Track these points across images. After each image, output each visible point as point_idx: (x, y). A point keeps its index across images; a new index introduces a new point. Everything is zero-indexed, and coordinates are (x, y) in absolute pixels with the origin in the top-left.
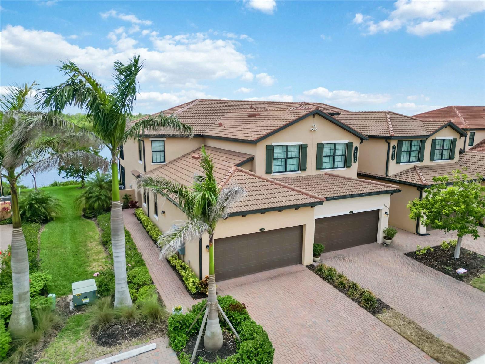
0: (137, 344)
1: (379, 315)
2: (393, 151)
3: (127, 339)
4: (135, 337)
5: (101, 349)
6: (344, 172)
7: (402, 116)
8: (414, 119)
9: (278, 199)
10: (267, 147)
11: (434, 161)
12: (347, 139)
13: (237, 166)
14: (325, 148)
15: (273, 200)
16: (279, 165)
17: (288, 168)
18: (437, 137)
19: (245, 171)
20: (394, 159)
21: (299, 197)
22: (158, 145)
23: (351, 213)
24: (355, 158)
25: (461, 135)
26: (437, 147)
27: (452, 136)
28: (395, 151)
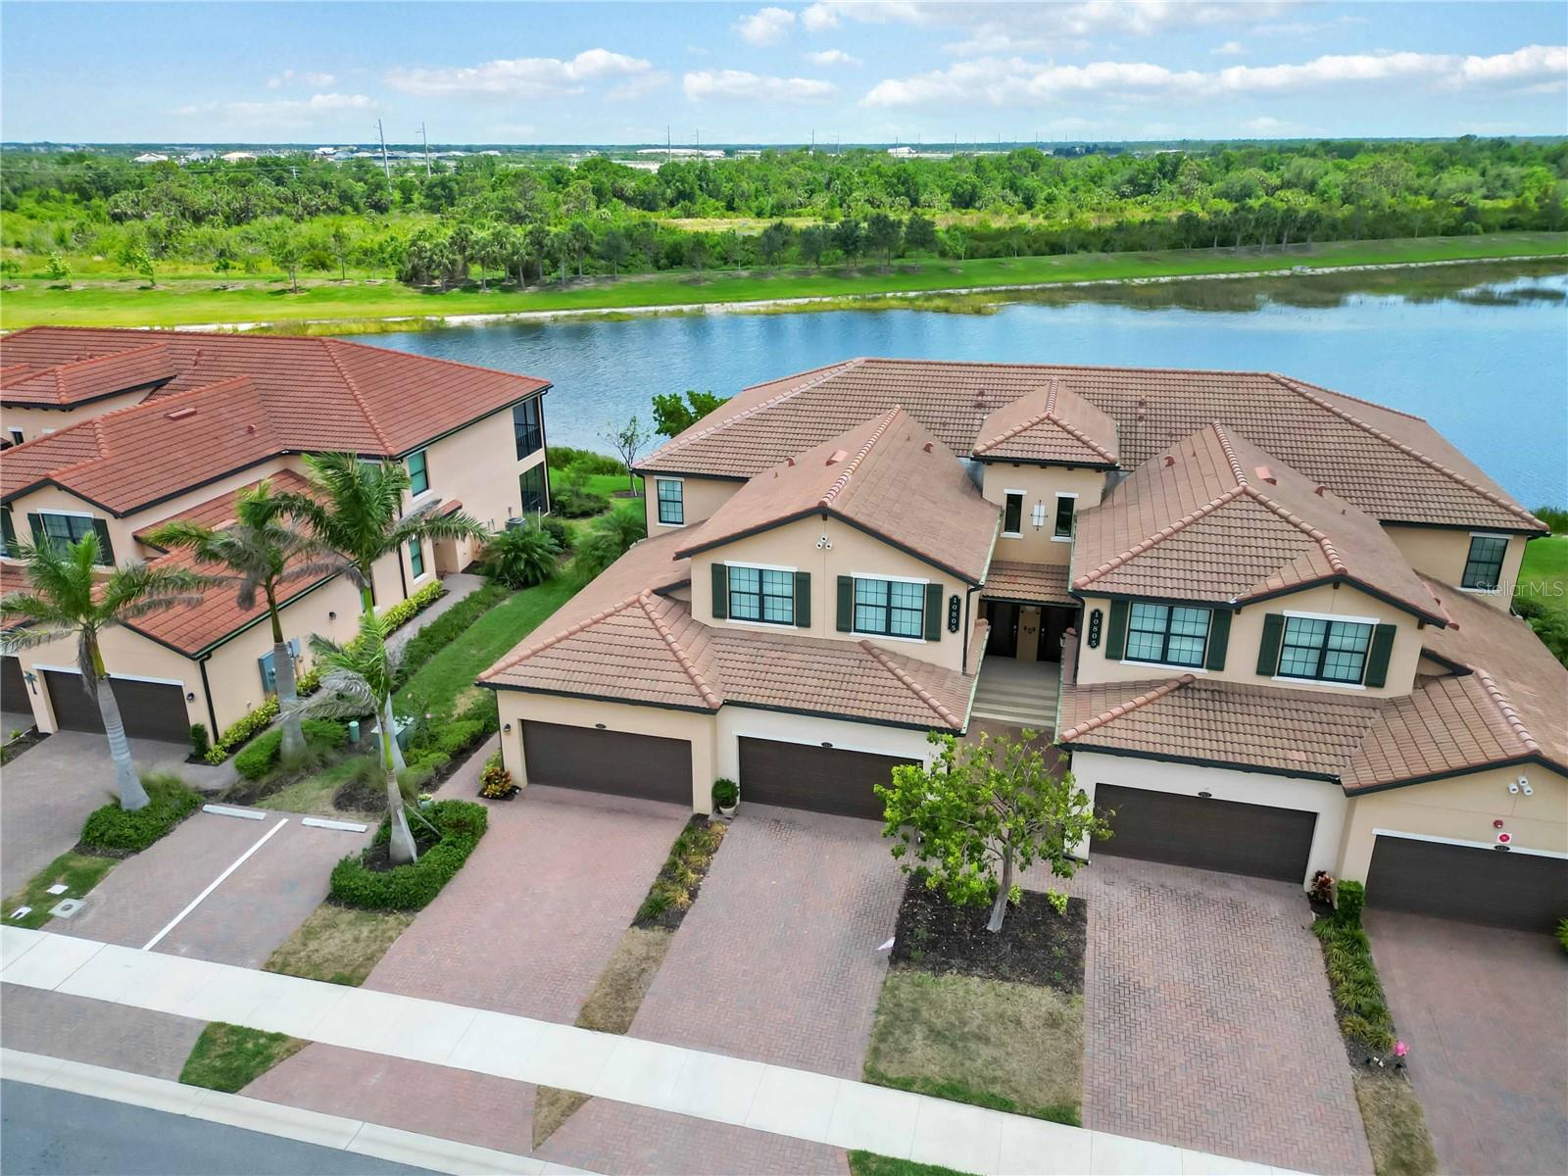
0: (356, 819)
1: (637, 929)
2: (1094, 625)
3: (358, 809)
5: (329, 807)
6: (920, 649)
7: (1274, 512)
8: (1303, 531)
9: (634, 683)
10: (714, 566)
11: (1276, 678)
12: (924, 578)
13: (656, 592)
14: (861, 587)
15: (624, 682)
16: (745, 605)
17: (768, 615)
18: (1289, 610)
19: (649, 608)
20: (1098, 643)
21: (678, 688)
22: (670, 488)
23: (827, 747)
24: (954, 621)
25: (1424, 619)
26: (1291, 638)
27: (1373, 617)
28: (1099, 626)
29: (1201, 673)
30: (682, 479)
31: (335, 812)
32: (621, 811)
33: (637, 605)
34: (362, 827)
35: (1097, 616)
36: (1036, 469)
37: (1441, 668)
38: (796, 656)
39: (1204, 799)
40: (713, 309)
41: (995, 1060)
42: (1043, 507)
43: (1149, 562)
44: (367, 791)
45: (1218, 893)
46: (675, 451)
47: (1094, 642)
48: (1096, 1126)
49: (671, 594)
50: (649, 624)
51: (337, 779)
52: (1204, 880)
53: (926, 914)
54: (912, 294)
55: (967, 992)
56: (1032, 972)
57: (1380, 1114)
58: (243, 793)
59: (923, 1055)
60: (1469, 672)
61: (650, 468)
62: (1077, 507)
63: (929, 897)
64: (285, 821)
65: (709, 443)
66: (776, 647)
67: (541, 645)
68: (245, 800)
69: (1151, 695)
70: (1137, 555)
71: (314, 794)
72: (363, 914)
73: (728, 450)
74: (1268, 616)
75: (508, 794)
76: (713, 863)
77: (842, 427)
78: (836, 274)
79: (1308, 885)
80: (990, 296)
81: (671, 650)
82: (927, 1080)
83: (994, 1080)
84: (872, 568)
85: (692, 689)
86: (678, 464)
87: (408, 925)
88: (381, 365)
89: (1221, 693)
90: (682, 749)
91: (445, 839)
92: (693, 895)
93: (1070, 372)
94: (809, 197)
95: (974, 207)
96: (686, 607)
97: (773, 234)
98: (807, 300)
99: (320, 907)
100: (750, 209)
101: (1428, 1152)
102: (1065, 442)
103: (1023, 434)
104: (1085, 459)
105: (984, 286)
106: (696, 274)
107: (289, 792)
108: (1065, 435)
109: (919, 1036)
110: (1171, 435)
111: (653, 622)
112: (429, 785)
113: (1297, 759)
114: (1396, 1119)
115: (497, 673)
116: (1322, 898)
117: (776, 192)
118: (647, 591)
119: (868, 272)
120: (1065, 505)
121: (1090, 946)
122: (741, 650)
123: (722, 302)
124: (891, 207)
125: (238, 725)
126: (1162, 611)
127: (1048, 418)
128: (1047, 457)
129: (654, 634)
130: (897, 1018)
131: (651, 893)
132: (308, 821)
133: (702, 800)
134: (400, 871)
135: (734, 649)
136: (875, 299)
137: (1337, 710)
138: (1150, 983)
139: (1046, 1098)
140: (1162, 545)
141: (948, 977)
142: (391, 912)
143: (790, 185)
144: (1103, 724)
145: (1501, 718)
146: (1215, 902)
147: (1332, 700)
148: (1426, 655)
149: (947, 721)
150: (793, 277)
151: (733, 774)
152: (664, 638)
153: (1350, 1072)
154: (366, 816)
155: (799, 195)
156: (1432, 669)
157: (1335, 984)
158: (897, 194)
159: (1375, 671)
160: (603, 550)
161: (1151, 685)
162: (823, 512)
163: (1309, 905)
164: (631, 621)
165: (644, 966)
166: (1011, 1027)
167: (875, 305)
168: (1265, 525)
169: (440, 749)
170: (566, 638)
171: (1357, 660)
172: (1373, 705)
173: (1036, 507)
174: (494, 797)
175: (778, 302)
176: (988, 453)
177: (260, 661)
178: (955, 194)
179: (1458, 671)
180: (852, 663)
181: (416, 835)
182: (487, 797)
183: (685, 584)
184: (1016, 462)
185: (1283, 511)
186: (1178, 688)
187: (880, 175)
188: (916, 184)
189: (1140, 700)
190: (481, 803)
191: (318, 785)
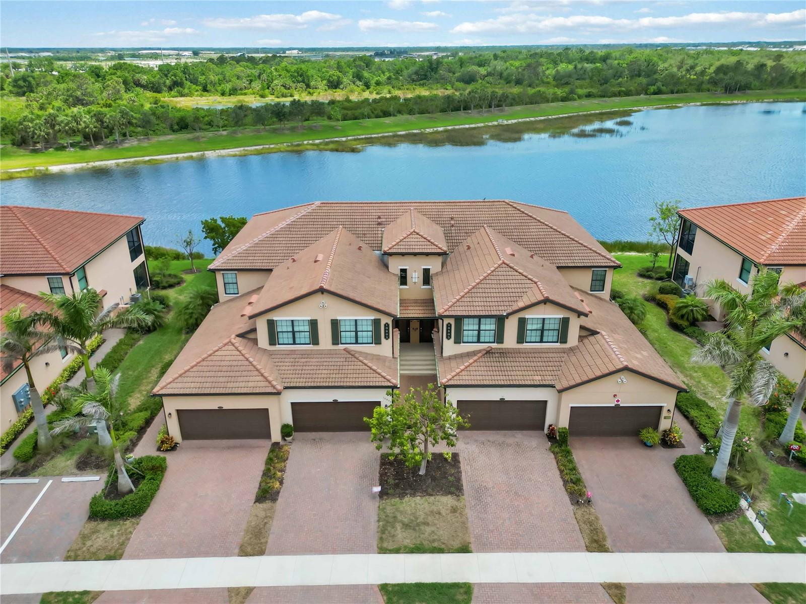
0: (93, 473)
1: (258, 504)
2: (448, 330)
3: (91, 468)
4: (95, 469)
5: (74, 470)
6: (372, 349)
7: (517, 271)
8: (529, 279)
9: (237, 384)
10: (268, 321)
11: (525, 344)
12: (372, 316)
13: (238, 336)
14: (342, 323)
15: (231, 385)
16: (285, 338)
17: (297, 341)
18: (527, 315)
19: (237, 345)
20: (451, 338)
21: (260, 384)
22: (230, 277)
23: (335, 402)
24: (387, 334)
25: (580, 314)
26: (529, 327)
27: (560, 315)
28: (450, 330)
29: (494, 345)
30: (236, 272)
31: (78, 472)
32: (235, 447)
33: (230, 344)
34: (97, 478)
35: (449, 325)
36: (412, 257)
37: (588, 333)
38: (314, 360)
39: (502, 401)
40: (210, 154)
41: (433, 532)
42: (416, 273)
43: (468, 299)
44: (93, 458)
45: (510, 440)
46: (230, 258)
47: (449, 337)
48: (479, 551)
49: (245, 336)
50: (238, 353)
51: (73, 454)
52: (505, 435)
53: (391, 471)
54: (317, 141)
55: (416, 504)
56: (441, 490)
57: (584, 523)
58: (21, 470)
59: (402, 536)
60: (598, 333)
61: (219, 268)
62: (431, 272)
63: (391, 464)
64: (51, 481)
65: (248, 252)
66: (304, 356)
67: (183, 371)
68: (24, 474)
69: (476, 358)
70: (463, 297)
71: (63, 464)
72: (112, 522)
73: (258, 255)
74: (519, 318)
75: (174, 448)
76: (287, 465)
77: (315, 239)
78: (275, 131)
79: (546, 431)
80: (358, 142)
81: (253, 365)
82: (406, 547)
83: (434, 541)
84: (347, 315)
85: (267, 384)
86: (233, 265)
87: (138, 524)
88: (47, 218)
89: (503, 353)
90: (264, 413)
91: (148, 477)
92: (281, 483)
93: (418, 204)
94: (250, 84)
95: (340, 88)
96: (255, 341)
97: (238, 111)
98: (261, 147)
99: (86, 523)
100: (217, 91)
101: (603, 533)
102: (423, 243)
103: (404, 240)
104: (433, 251)
105: (354, 136)
106: (197, 134)
107: (48, 465)
108: (423, 240)
109: (399, 528)
110: (466, 233)
111: (240, 352)
112: (128, 450)
113: (537, 379)
114: (591, 523)
115: (162, 389)
116: (551, 436)
117: (230, 81)
118: (233, 336)
119: (293, 129)
120: (426, 272)
121: (463, 474)
122: (286, 360)
123: (214, 150)
124: (296, 89)
125: (7, 434)
126: (476, 320)
127: (414, 232)
128: (417, 251)
129: (241, 358)
130: (388, 522)
131: (260, 485)
132: (65, 479)
133: (276, 436)
134: (128, 497)
135: (283, 360)
136: (298, 145)
137: (551, 355)
138: (490, 485)
139: (456, 544)
140: (473, 291)
141: (406, 499)
142: (127, 519)
143: (238, 78)
144: (458, 374)
145: (612, 352)
146: (511, 445)
147: (548, 351)
148: (582, 328)
149: (390, 382)
150: (252, 134)
151: (289, 420)
152: (247, 360)
153: (572, 507)
154: (97, 471)
155: (244, 83)
156: (584, 333)
157: (561, 471)
158: (299, 82)
159: (563, 337)
160: (192, 309)
161: (474, 353)
162: (322, 291)
163: (547, 440)
164: (228, 353)
165: (265, 521)
166: (437, 516)
167: (299, 148)
168: (514, 278)
169: (131, 430)
170: (196, 365)
171: (556, 333)
172: (564, 351)
173: (414, 274)
174: (167, 450)
175: (246, 148)
176: (390, 251)
177: (14, 397)
178: (329, 81)
179: (594, 333)
180: (342, 360)
181: (131, 476)
182: (163, 451)
183: (254, 330)
184: (403, 254)
185: (520, 271)
186: (486, 353)
187: (288, 71)
188: (308, 76)
189: (471, 361)
190: (162, 455)
191: (63, 459)
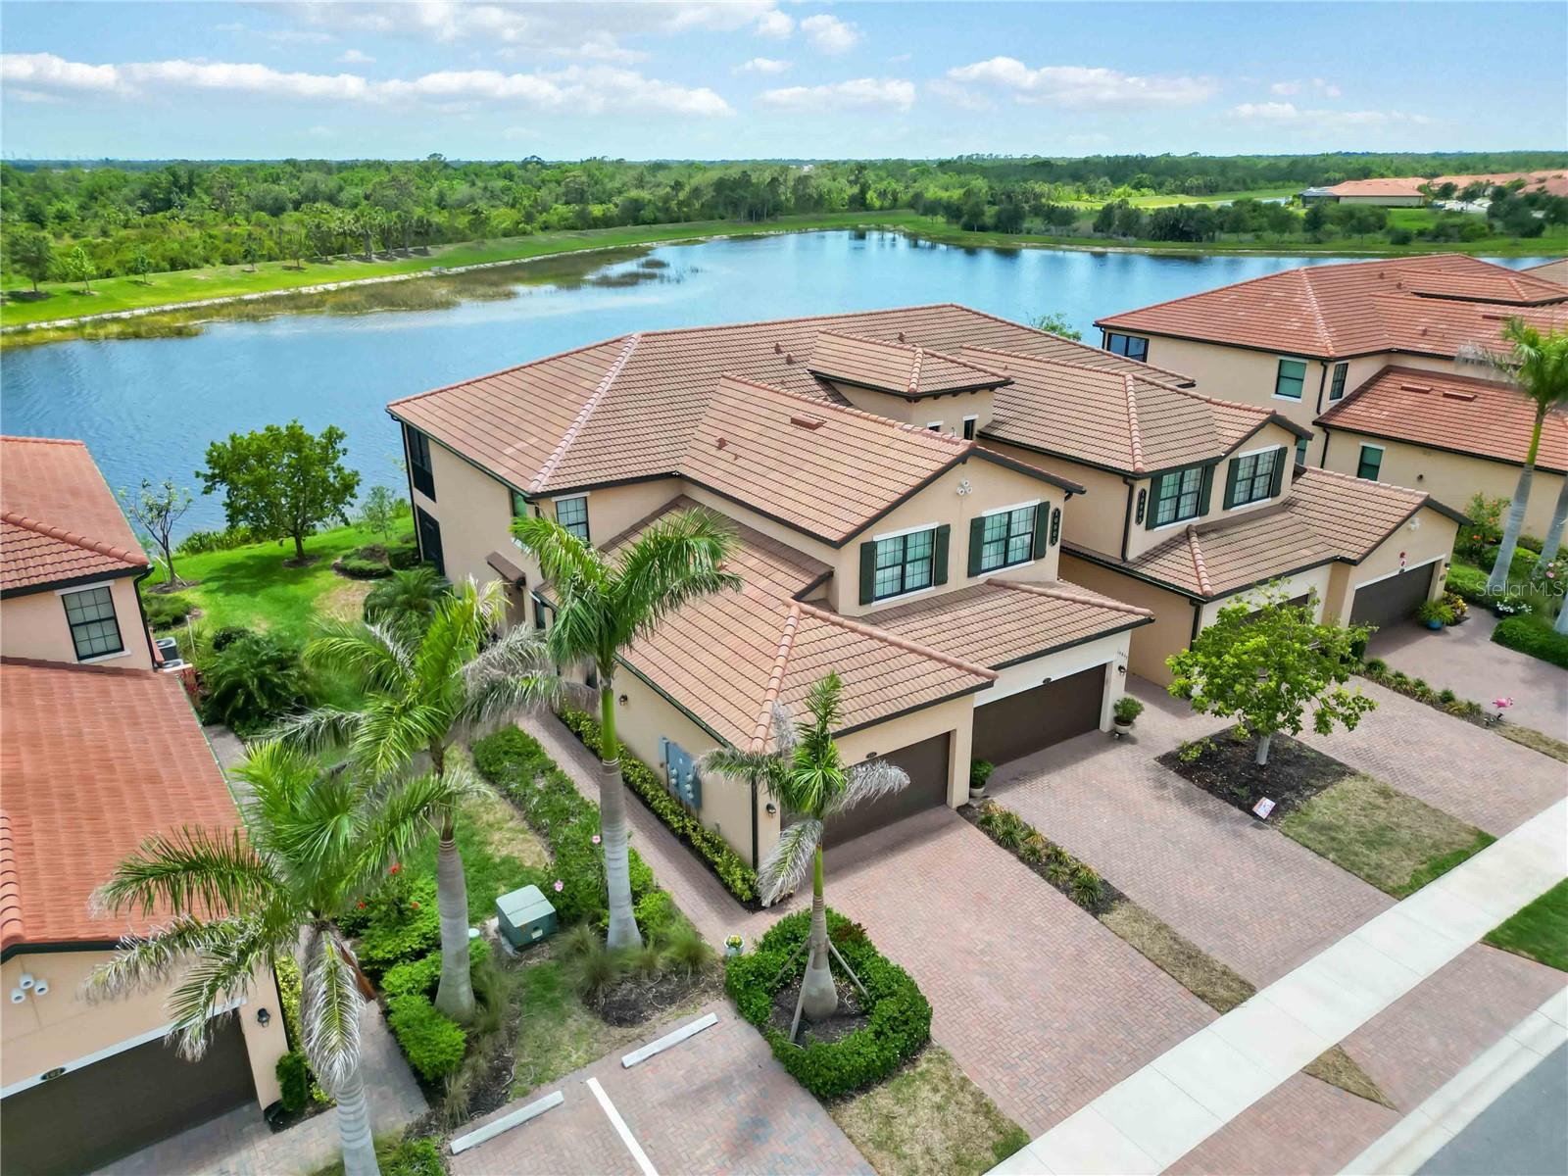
0: (679, 1016)
1: (1104, 917)
2: (1141, 503)
3: (657, 1009)
4: (670, 1004)
5: (617, 1032)
6: (1030, 571)
7: (1164, 388)
8: (1193, 397)
11: (1231, 509)
12: (1038, 497)
13: (796, 599)
14: (988, 525)
15: (893, 692)
16: (888, 581)
18: (1241, 453)
20: (1142, 520)
21: (944, 676)
23: (1049, 683)
24: (1054, 534)
25: (1300, 437)
26: (1240, 474)
27: (1278, 443)
28: (1144, 503)
29: (1196, 521)
30: (587, 494)
33: (804, 615)
34: (711, 1018)
35: (1142, 494)
38: (963, 613)
41: (1414, 835)
47: (1139, 519)
53: (1215, 777)
55: (1325, 808)
56: (1323, 774)
59: (1389, 860)
60: (1305, 470)
61: (554, 488)
69: (1197, 546)
71: (564, 1034)
73: (615, 449)
74: (1231, 463)
76: (1044, 835)
77: (696, 404)
81: (893, 644)
83: (1435, 846)
84: (997, 503)
87: (949, 1058)
90: (944, 743)
96: (825, 605)
99: (833, 1115)
102: (959, 370)
103: (924, 369)
104: (986, 380)
108: (952, 364)
109: (1365, 851)
111: (841, 626)
120: (969, 428)
126: (1177, 477)
128: (961, 384)
129: (855, 637)
131: (1055, 885)
133: (961, 791)
137: (1275, 518)
139: (1464, 836)
140: (1142, 427)
141: (1302, 807)
142: (912, 1060)
147: (1264, 513)
149: (1137, 614)
152: (871, 636)
153: (1491, 732)
159: (1276, 484)
161: (1177, 541)
162: (970, 454)
165: (1167, 935)
171: (1268, 479)
172: (1282, 509)
176: (920, 390)
179: (1300, 471)
180: (1007, 600)
183: (828, 577)
189: (1198, 551)
